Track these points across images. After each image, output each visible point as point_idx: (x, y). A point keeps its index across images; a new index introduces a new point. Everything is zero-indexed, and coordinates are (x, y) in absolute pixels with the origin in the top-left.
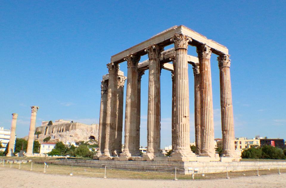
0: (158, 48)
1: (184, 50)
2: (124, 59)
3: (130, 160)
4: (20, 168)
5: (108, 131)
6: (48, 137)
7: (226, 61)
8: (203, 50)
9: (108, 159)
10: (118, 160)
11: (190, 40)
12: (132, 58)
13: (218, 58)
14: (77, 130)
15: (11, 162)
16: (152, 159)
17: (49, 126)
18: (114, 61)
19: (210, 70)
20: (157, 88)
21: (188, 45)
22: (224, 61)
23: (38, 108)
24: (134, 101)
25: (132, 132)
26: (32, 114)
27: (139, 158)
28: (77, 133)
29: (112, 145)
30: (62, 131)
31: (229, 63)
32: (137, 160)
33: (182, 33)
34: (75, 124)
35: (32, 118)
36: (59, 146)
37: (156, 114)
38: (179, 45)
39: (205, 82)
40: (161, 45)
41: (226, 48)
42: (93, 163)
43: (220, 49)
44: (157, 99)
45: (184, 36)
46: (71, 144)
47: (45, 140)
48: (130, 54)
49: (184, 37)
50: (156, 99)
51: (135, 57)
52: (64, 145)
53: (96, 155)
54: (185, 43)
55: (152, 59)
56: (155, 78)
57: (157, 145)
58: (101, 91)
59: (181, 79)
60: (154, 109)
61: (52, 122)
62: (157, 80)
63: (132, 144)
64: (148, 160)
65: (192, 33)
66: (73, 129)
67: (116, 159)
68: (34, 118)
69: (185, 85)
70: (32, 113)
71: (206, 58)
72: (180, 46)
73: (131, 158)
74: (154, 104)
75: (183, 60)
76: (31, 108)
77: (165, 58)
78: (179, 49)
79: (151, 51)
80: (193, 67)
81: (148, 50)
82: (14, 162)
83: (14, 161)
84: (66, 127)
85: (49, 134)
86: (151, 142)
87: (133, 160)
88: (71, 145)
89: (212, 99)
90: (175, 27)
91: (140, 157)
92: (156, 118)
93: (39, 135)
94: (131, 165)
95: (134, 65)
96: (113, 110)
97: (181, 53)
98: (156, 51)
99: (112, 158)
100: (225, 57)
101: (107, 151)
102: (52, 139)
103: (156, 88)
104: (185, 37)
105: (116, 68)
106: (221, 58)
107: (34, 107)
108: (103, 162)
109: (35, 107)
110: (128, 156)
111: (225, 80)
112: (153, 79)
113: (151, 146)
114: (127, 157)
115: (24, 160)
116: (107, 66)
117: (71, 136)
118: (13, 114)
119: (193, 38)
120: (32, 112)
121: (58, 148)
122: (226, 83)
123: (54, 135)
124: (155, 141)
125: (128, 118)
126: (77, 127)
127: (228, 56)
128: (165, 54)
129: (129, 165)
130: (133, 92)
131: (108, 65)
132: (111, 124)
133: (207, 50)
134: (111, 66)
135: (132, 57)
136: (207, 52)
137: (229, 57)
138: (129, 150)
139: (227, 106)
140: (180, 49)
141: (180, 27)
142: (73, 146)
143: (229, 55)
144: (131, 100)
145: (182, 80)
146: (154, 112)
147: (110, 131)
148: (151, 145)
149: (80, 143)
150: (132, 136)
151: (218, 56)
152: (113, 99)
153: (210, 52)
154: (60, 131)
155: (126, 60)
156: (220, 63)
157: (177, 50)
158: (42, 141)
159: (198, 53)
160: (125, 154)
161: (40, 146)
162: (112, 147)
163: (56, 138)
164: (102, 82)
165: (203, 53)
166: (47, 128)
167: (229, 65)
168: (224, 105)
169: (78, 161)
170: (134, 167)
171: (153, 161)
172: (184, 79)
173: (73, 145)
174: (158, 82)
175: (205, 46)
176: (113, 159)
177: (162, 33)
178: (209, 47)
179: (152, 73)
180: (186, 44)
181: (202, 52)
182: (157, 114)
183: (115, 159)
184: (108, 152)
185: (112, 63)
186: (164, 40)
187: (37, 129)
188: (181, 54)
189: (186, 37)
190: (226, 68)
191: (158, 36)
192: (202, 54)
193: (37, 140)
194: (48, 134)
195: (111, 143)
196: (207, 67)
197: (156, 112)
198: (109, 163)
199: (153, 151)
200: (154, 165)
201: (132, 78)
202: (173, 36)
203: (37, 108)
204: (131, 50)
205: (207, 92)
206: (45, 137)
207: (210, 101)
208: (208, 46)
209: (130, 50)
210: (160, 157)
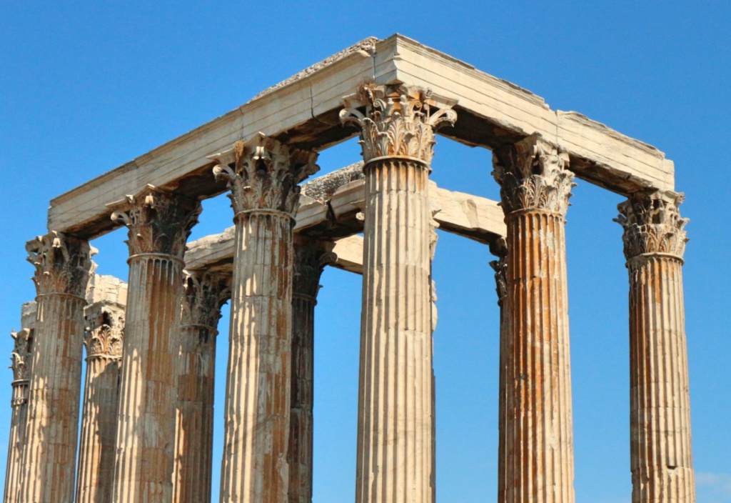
0: (281, 158)
1: (411, 169)
2: (113, 216)
7: (661, 226)
8: (527, 170)
11: (445, 115)
12: (150, 212)
13: (620, 207)
18: (63, 226)
19: (560, 275)
20: (269, 377)
21: (432, 144)
22: (652, 226)
24: (156, 449)
31: (681, 235)
33: (400, 76)
38: (385, 142)
39: (533, 341)
40: (298, 139)
41: (663, 154)
43: (623, 159)
44: (269, 436)
45: (410, 93)
48: (142, 188)
49: (410, 98)
50: (262, 437)
51: (167, 202)
54: (413, 132)
55: (247, 216)
56: (259, 324)
58: (15, 385)
59: (387, 329)
62: (273, 332)
65: (461, 74)
69: (410, 363)
71: (544, 210)
72: (386, 148)
74: (255, 465)
75: (402, 222)
77: (337, 212)
78: (380, 164)
79: (244, 174)
80: (497, 259)
81: (232, 166)
89: (568, 433)
90: (366, 46)
95: (163, 250)
97: (394, 186)
98: (273, 174)
100: (657, 203)
103: (264, 375)
104: (417, 97)
105: (73, 264)
106: (636, 211)
111: (655, 330)
112: (249, 326)
116: (27, 254)
119: (463, 103)
122: (660, 347)
127: (671, 202)
128: (337, 187)
130: (151, 395)
131: (33, 247)
133: (549, 167)
134: (49, 256)
135: (149, 205)
136: (548, 179)
137: (676, 203)
139: (660, 475)
140: (387, 162)
141: (388, 46)
143: (678, 194)
145: (392, 331)
151: (623, 199)
152: (53, 432)
153: (563, 176)
155: (120, 223)
156: (631, 239)
157: (370, 168)
159: (500, 182)
164: (17, 340)
165: (526, 185)
167: (677, 247)
168: (644, 468)
172: (401, 325)
174: (278, 340)
175: (538, 147)
177: (302, 75)
178: (559, 152)
179: (248, 293)
180: (419, 141)
181: (520, 177)
185: (51, 237)
186: (307, 116)
188: (394, 192)
189: (422, 97)
190: (663, 264)
191: (281, 93)
192: (521, 190)
196: (544, 258)
201: (152, 320)
202: (353, 94)
204: (150, 167)
205: (543, 399)
207: (556, 448)
208: (554, 147)
209: (142, 169)
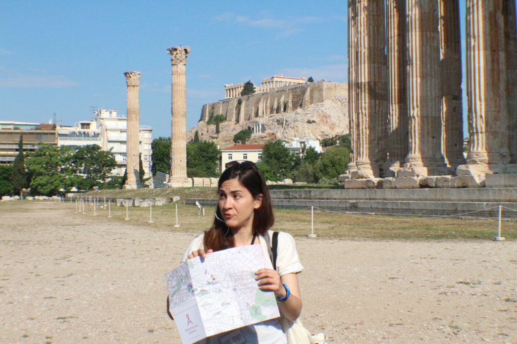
3: (424, 185)
4: (127, 219)
5: (363, 105)
6: (245, 128)
9: (368, 186)
10: (392, 188)
14: (327, 103)
15: (128, 204)
16: (481, 181)
17: (246, 97)
23: (189, 50)
24: (429, 13)
25: (427, 106)
26: (174, 68)
27: (446, 180)
28: (328, 112)
29: (378, 144)
30: (282, 109)
32: (443, 187)
34: (319, 86)
35: (176, 79)
36: (272, 152)
37: (489, 48)
42: (328, 199)
46: (305, 146)
47: (238, 139)
50: (487, 2)
52: (286, 150)
53: (345, 175)
57: (496, 140)
60: (484, 33)
61: (252, 85)
63: (431, 139)
64: (470, 184)
66: (315, 101)
67: (388, 185)
68: (181, 80)
70: (173, 65)
73: (425, 180)
76: (168, 52)
82: (134, 203)
83: (134, 200)
84: (294, 98)
85: (249, 120)
86: (477, 132)
87: (430, 185)
88: (308, 146)
91: (449, 177)
92: (490, 58)
93: (221, 125)
94: (426, 200)
96: (374, 43)
99: (376, 182)
101: (363, 164)
102: (256, 134)
107: (176, 50)
108: (353, 194)
109: (179, 48)
110: (418, 176)
113: (478, 144)
114: (415, 178)
115: (162, 196)
117: (309, 122)
118: (126, 74)
120: (173, 63)
121: (271, 158)
123: (261, 121)
124: (491, 128)
125: (414, 65)
126: (324, 93)
129: (420, 200)
132: (372, 84)
138: (422, 158)
142: (312, 150)
144: (421, 7)
146: (485, 41)
147: (370, 104)
148: (478, 139)
149: (338, 142)
150: (427, 117)
152: (371, 9)
154: (278, 111)
158: (230, 140)
160: (410, 170)
161: (221, 157)
162: (377, 150)
163: (268, 131)
166: (240, 102)
169: (291, 193)
170: (430, 205)
171: (484, 186)
173: (313, 146)
176: (380, 185)
182: (492, 47)
183: (385, 185)
184: (369, 166)
187: (213, 108)
193: (217, 138)
194: (245, 119)
195: (374, 140)
197: (489, 43)
198: (368, 197)
199: (486, 158)
200: (485, 198)
203: (186, 50)
206: (238, 129)
210: (507, 175)
